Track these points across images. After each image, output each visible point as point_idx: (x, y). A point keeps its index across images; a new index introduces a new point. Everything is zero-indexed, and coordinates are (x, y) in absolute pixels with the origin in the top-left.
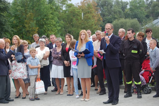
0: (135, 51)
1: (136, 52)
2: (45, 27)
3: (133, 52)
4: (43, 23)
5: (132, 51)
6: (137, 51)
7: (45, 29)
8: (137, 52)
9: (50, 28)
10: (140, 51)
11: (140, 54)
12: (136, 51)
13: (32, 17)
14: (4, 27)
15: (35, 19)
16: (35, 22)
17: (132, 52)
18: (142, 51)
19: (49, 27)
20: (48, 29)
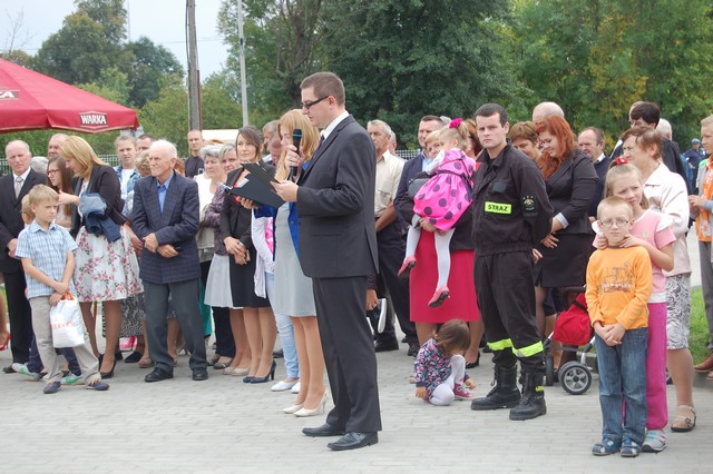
0: (499, 205)
1: (507, 209)
2: (678, 73)
3: (491, 210)
4: (673, 56)
5: (487, 204)
6: (509, 206)
7: (680, 83)
8: (509, 211)
9: (699, 79)
10: (525, 206)
11: (528, 215)
12: (504, 205)
13: (621, 33)
14: (482, 75)
15: (630, 40)
16: (629, 53)
17: (487, 209)
18: (534, 205)
19: (696, 74)
20: (692, 82)
